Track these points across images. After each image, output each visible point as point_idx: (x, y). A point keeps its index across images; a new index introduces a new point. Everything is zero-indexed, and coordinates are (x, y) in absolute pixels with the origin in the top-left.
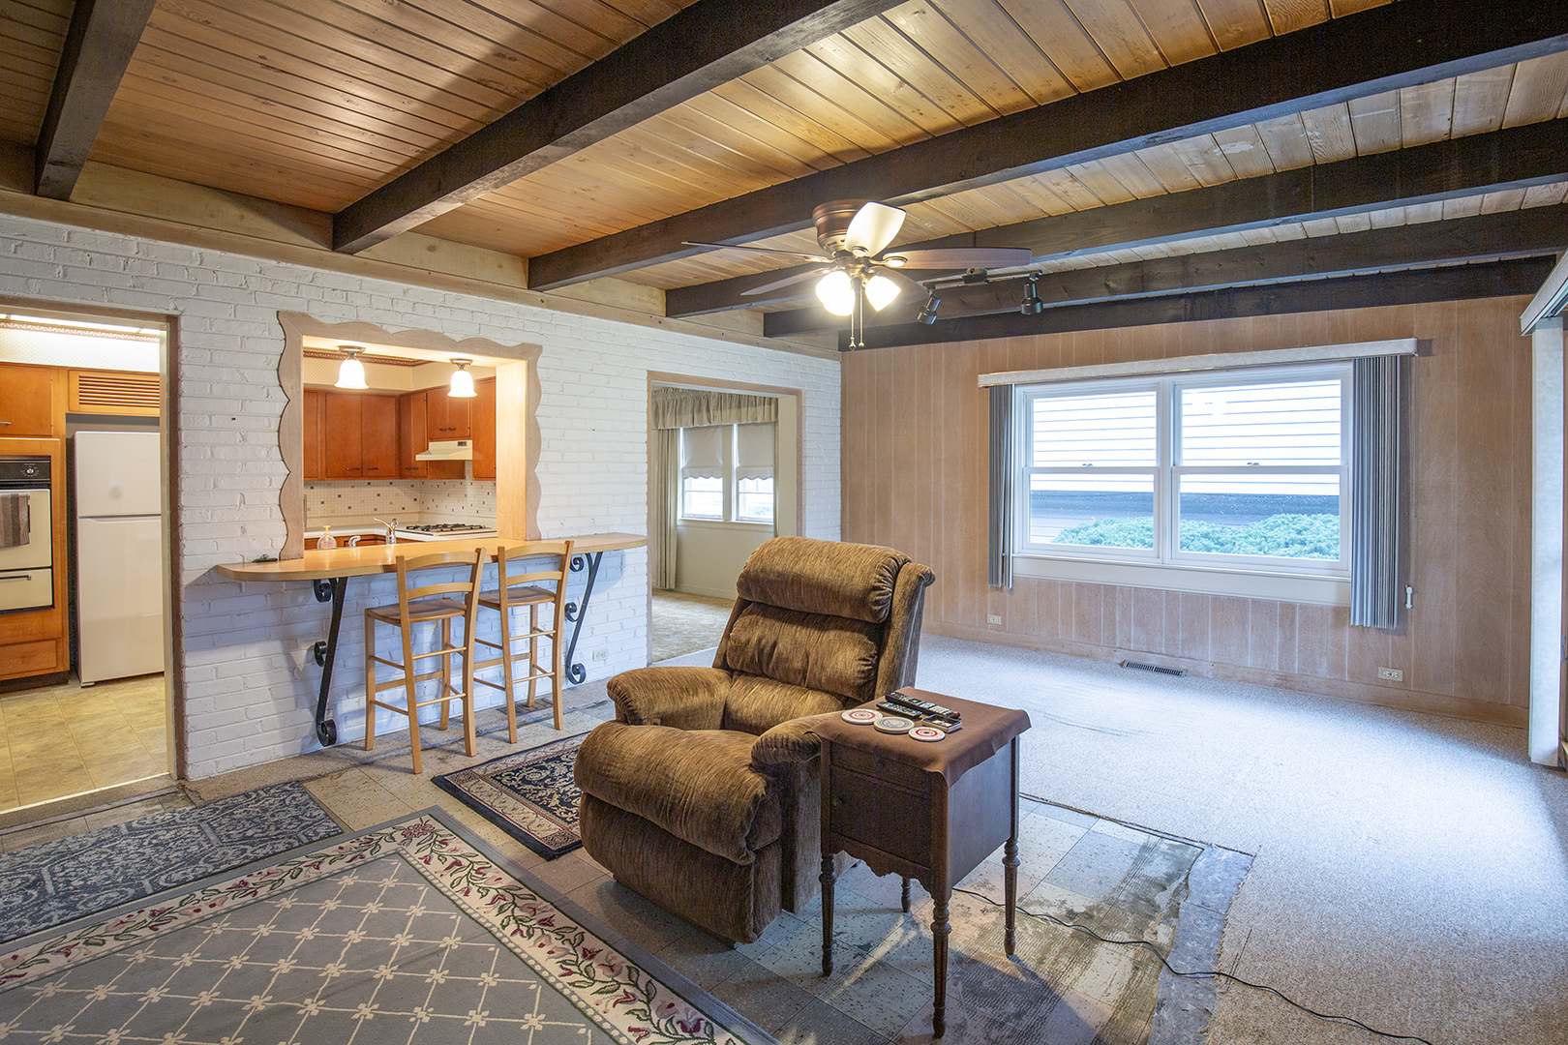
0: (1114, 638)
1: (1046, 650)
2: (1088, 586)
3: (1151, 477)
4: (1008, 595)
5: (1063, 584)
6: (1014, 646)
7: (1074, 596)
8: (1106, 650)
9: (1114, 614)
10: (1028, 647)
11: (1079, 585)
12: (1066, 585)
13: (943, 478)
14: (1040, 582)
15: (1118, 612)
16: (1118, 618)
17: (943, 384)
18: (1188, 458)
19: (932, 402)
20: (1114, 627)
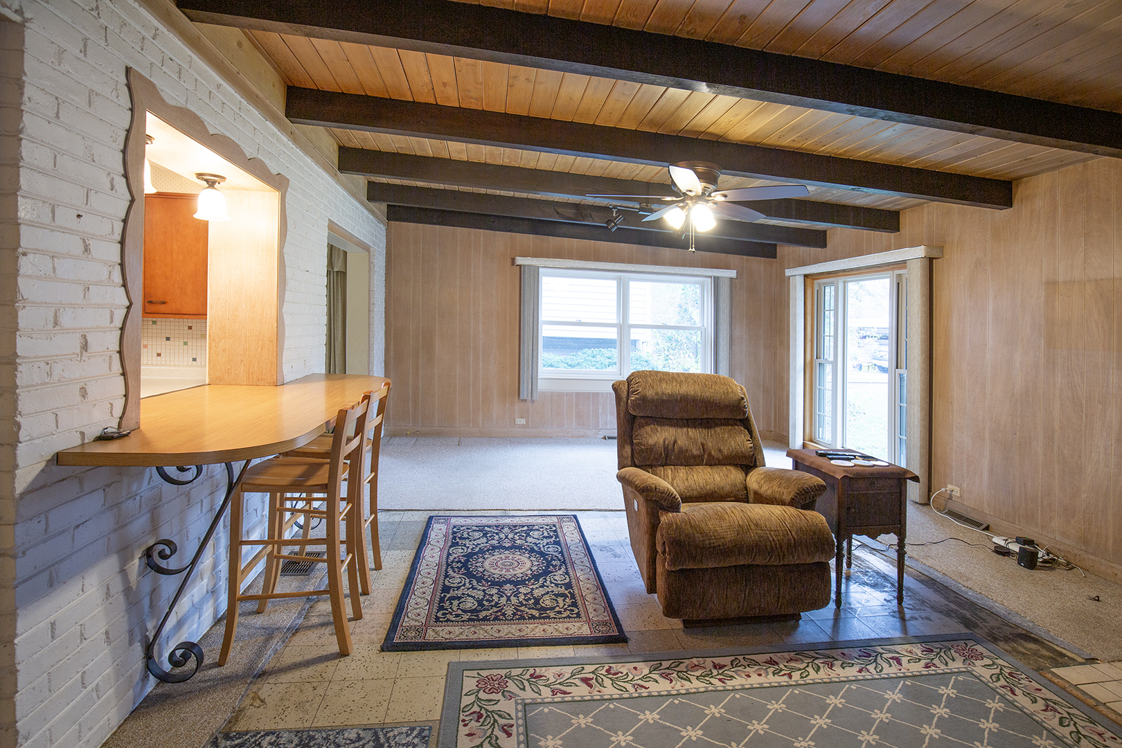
0: (598, 424)
1: (557, 436)
2: (583, 394)
3: (615, 330)
4: (530, 404)
5: (567, 394)
6: (536, 437)
7: (574, 401)
8: (594, 431)
9: (598, 409)
10: (545, 437)
11: (578, 394)
12: (569, 395)
13: (481, 325)
14: (552, 394)
15: (600, 408)
16: (600, 412)
17: (481, 259)
18: (632, 320)
19: (472, 271)
20: (598, 418)
